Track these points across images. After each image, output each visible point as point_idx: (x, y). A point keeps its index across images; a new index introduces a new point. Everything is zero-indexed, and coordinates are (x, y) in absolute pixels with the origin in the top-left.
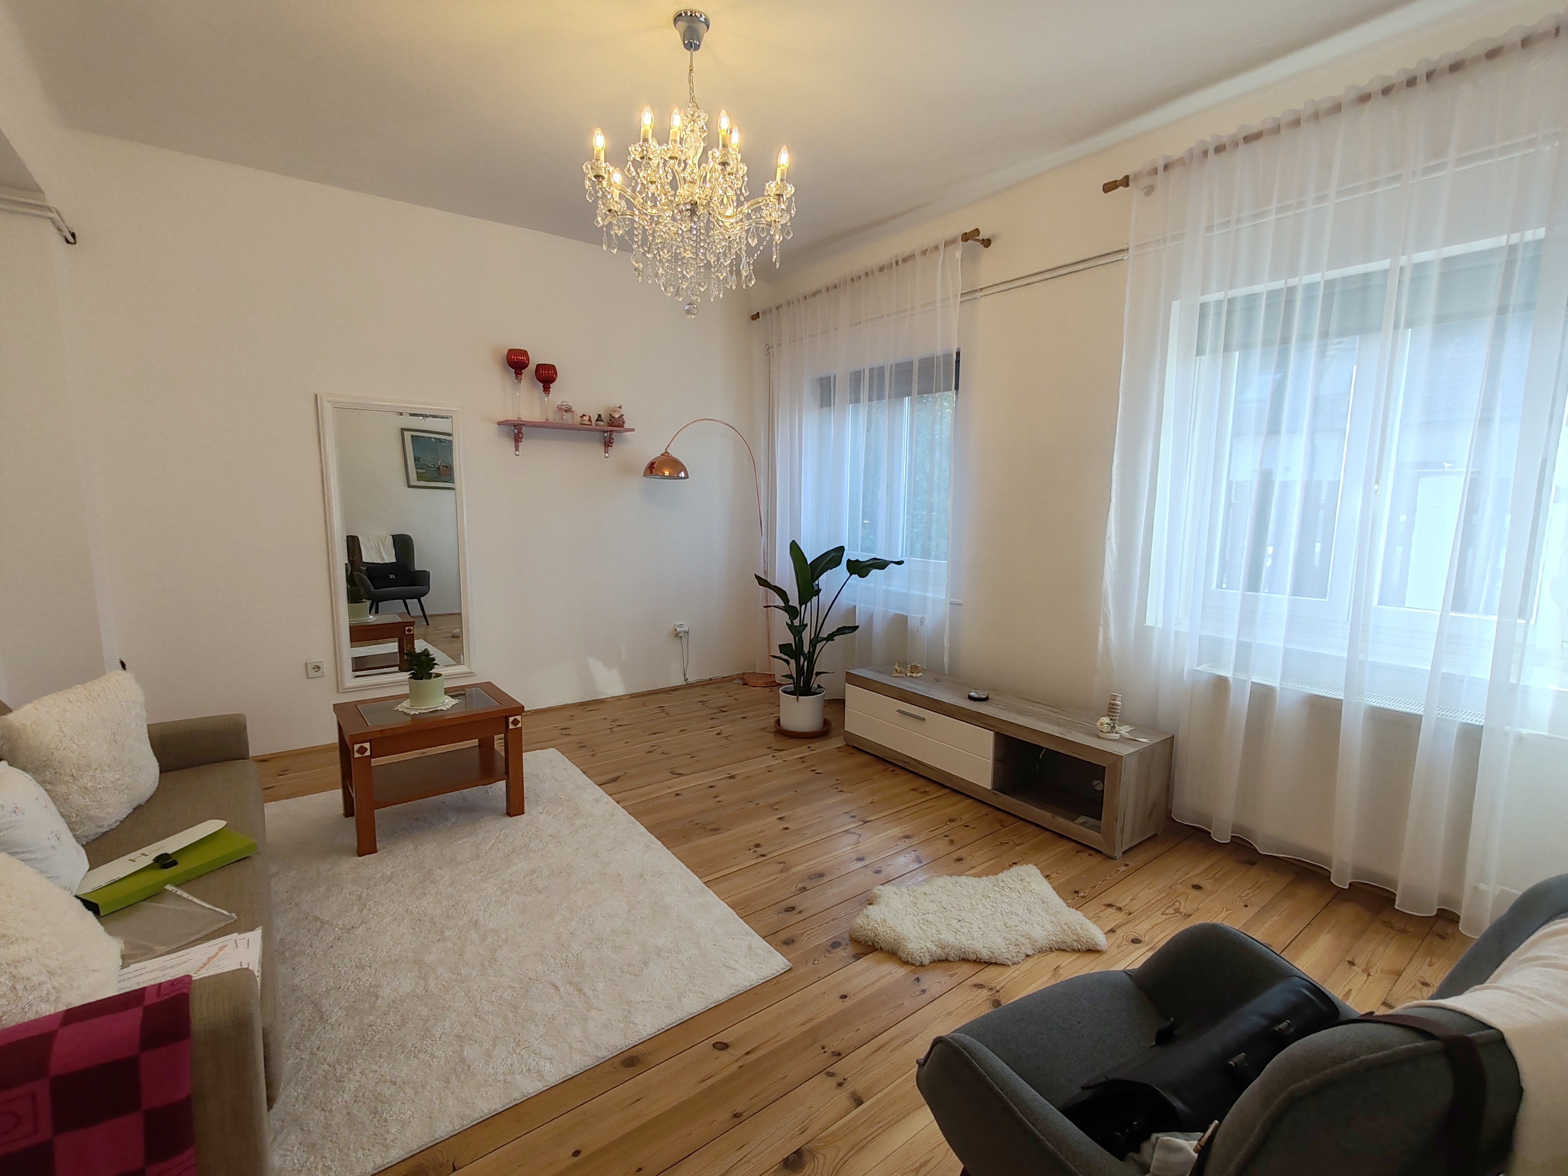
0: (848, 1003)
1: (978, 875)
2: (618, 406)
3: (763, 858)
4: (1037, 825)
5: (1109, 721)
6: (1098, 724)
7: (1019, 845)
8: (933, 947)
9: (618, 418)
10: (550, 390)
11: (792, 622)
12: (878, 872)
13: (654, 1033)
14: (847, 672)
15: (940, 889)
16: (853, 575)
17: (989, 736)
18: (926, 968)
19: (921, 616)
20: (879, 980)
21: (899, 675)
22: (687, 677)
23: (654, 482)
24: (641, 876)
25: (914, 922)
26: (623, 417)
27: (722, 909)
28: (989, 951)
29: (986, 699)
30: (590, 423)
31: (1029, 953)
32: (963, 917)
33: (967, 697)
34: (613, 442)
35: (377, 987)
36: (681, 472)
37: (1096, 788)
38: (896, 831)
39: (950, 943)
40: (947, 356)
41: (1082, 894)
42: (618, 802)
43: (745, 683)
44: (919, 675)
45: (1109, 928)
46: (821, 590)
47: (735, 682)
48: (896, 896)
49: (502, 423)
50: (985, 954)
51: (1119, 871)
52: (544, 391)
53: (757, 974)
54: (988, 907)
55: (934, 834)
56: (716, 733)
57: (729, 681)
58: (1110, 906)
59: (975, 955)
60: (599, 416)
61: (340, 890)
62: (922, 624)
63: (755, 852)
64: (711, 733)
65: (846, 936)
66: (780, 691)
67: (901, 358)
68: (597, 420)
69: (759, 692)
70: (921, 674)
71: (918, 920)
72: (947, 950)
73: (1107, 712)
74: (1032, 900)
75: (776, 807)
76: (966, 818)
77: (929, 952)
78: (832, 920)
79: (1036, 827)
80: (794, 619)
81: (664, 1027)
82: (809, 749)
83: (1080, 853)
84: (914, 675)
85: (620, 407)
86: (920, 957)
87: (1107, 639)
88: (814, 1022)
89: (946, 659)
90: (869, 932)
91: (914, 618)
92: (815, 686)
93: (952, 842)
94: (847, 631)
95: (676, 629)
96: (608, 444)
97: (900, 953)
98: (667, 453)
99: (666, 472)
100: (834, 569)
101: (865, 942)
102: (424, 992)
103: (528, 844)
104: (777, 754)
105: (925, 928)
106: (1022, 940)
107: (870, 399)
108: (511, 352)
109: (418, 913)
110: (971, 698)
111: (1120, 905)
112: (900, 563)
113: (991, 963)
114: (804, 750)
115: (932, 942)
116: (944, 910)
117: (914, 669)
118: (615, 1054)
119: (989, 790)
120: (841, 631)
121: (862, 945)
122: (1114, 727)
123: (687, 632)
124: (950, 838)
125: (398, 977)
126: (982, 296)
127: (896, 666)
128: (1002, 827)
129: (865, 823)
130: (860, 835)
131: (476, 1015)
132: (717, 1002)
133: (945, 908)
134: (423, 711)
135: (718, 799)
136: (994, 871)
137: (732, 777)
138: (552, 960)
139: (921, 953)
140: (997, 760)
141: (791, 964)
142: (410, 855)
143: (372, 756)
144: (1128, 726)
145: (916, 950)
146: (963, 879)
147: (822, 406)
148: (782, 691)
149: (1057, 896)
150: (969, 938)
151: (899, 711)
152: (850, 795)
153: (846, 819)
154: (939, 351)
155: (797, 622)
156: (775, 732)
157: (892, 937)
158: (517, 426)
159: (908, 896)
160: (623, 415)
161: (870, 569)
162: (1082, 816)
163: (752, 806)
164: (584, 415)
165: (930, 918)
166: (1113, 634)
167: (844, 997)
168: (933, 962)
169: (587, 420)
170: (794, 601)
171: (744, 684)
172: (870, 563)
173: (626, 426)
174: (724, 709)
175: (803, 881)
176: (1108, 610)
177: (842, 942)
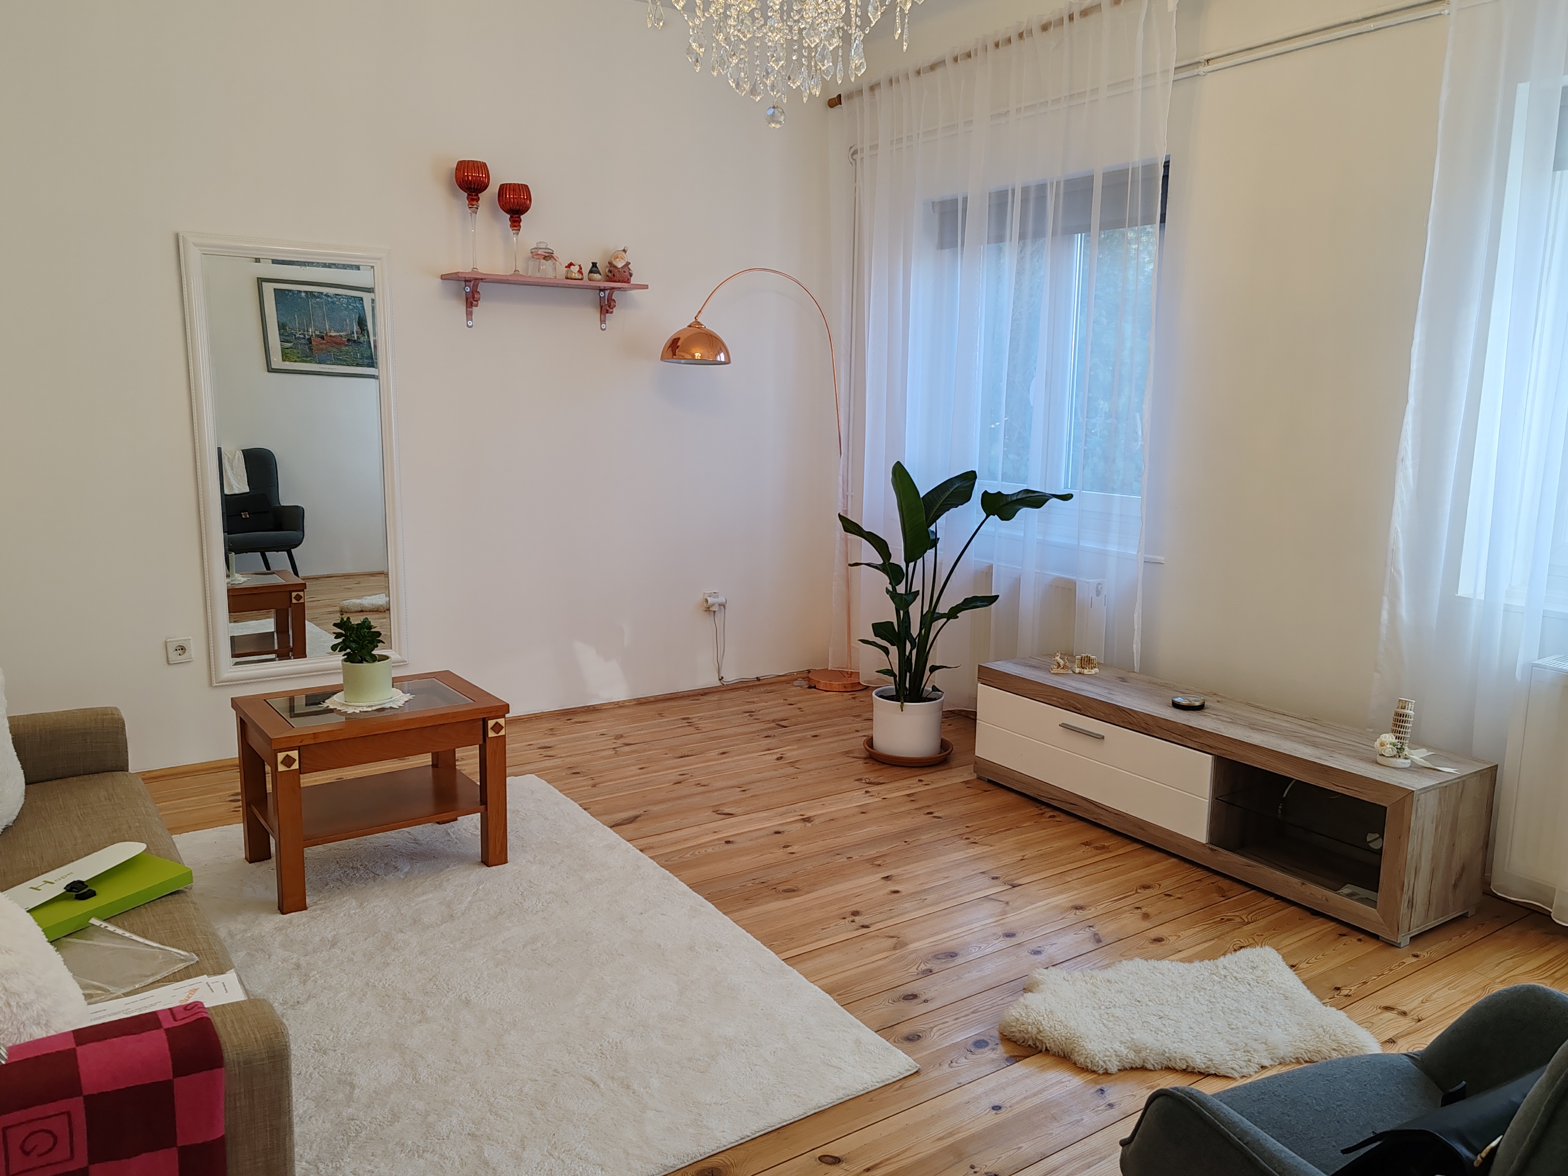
0: (1003, 1116)
1: (1189, 960)
2: (622, 249)
3: (865, 931)
4: (1277, 897)
5: (1394, 740)
6: (1377, 744)
7: (1248, 923)
8: (1122, 1049)
9: (622, 267)
10: (521, 224)
11: (894, 589)
12: (1037, 952)
13: (737, 1141)
14: (979, 666)
15: (1131, 976)
16: (991, 516)
17: (1207, 761)
18: (1113, 1077)
19: (1098, 581)
20: (1044, 1090)
21: (1062, 671)
22: (722, 675)
23: (678, 369)
24: (691, 948)
25: (1094, 1016)
26: (630, 266)
27: (814, 994)
28: (1206, 1057)
29: (1201, 708)
30: (580, 277)
31: (1266, 1063)
32: (1167, 1013)
33: (1171, 705)
34: (615, 306)
35: (350, 1074)
36: (719, 353)
37: (1370, 845)
38: (1063, 899)
39: (1147, 1045)
40: (1149, 168)
41: (1345, 992)
42: (641, 851)
43: (812, 685)
44: (1093, 671)
45: (1386, 1038)
46: (939, 539)
47: (796, 683)
48: (1067, 983)
49: (448, 277)
50: (1199, 1062)
51: (1404, 963)
52: (512, 226)
53: (872, 1075)
54: (1203, 1002)
55: (1118, 905)
56: (775, 757)
57: (787, 682)
58: (1388, 1008)
59: (1184, 1062)
60: (594, 265)
61: (267, 957)
62: (1098, 593)
63: (853, 921)
64: (768, 758)
65: (996, 1034)
66: (874, 694)
67: (1075, 170)
68: (591, 272)
69: (834, 700)
70: (1097, 670)
71: (1100, 1015)
72: (1143, 1054)
73: (1391, 726)
74: (1269, 995)
75: (878, 863)
76: (1167, 884)
77: (1117, 1056)
78: (973, 1013)
79: (1276, 899)
80: (897, 585)
81: (749, 1134)
82: (921, 783)
83: (1344, 937)
84: (1086, 671)
85: (624, 251)
86: (1104, 1062)
87: (1394, 615)
88: (958, 1137)
89: (1136, 647)
90: (1030, 1027)
91: (1086, 585)
92: (929, 688)
93: (1146, 916)
94: (979, 604)
95: (707, 601)
96: (606, 307)
97: (1075, 1057)
98: (699, 323)
99: (697, 355)
100: (960, 506)
101: (1023, 1042)
102: (414, 1082)
103: (521, 903)
104: (873, 789)
105: (1111, 1025)
106: (1256, 1045)
107: (1022, 236)
108: (463, 166)
109: (384, 987)
110: (1176, 705)
111: (1404, 1009)
112: (1066, 497)
113: (1209, 1075)
114: (912, 785)
115: (1121, 1042)
116: (1137, 1003)
117: (1087, 662)
118: (687, 1164)
119: (1204, 845)
120: (970, 603)
121: (1020, 1045)
122: (1401, 749)
123: (723, 605)
124: (1144, 910)
125: (375, 1063)
126: (1209, 72)
127: (1058, 658)
128: (1223, 899)
129: (1014, 887)
130: (1007, 903)
131: (490, 1111)
132: (819, 1107)
133: (1139, 1001)
134: (365, 709)
135: (790, 850)
136: (1212, 955)
137: (808, 820)
138: (582, 1049)
139: (1106, 1056)
140: (1216, 799)
141: (918, 1065)
142: (355, 914)
143: (300, 771)
144: (1424, 750)
145: (1099, 1052)
146: (1165, 964)
147: (941, 246)
148: (876, 695)
149: (1308, 992)
150: (1176, 1040)
151: (1064, 726)
152: (986, 849)
153: (985, 880)
154: (1136, 159)
155: (901, 589)
156: (865, 758)
157: (1063, 1034)
158: (470, 281)
159: (1084, 984)
160: (630, 263)
161: (1019, 507)
162: (1348, 885)
163: (842, 860)
164: (571, 264)
165: (1118, 1012)
166: (1404, 611)
167: (996, 1108)
168: (1123, 1070)
169: (576, 271)
170: (898, 557)
171: (810, 687)
172: (1019, 497)
173: (633, 280)
174: (783, 723)
175: (926, 962)
176: (1399, 573)
177: (989, 1041)
